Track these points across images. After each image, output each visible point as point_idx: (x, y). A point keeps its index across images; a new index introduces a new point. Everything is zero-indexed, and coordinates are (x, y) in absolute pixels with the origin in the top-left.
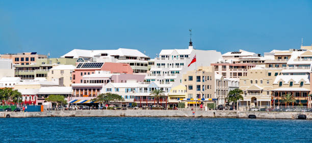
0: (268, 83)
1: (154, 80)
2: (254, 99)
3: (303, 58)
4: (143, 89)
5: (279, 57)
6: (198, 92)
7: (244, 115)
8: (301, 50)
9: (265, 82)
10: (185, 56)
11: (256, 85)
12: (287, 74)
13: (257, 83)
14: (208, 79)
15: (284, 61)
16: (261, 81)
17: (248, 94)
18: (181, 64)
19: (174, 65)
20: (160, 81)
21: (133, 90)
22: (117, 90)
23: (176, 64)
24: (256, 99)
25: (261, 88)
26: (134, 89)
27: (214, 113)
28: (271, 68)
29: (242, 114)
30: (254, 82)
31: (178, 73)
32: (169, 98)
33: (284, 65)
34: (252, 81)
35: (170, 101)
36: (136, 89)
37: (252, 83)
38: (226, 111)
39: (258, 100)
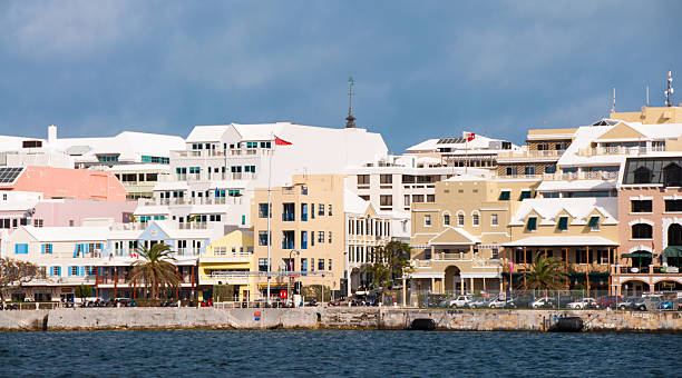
0: (495, 222)
1: (163, 217)
2: (453, 272)
3: (607, 145)
4: (126, 245)
5: (542, 145)
6: (287, 253)
7: (399, 320)
8: (604, 124)
9: (486, 219)
10: (263, 145)
11: (460, 230)
12: (555, 195)
13: (462, 223)
14: (321, 213)
15: (552, 155)
16: (476, 217)
17: (435, 257)
18: (247, 169)
19: (229, 172)
20: (181, 220)
21: (94, 248)
22: (48, 248)
23: (233, 169)
24: (457, 272)
25: (474, 239)
26: (99, 246)
27: (319, 315)
28: (510, 179)
29: (393, 316)
30: (454, 219)
31: (237, 195)
32: (201, 269)
33: (551, 168)
34: (447, 217)
35: (204, 280)
36: (105, 245)
37: (448, 223)
38: (354, 308)
39: (463, 275)
